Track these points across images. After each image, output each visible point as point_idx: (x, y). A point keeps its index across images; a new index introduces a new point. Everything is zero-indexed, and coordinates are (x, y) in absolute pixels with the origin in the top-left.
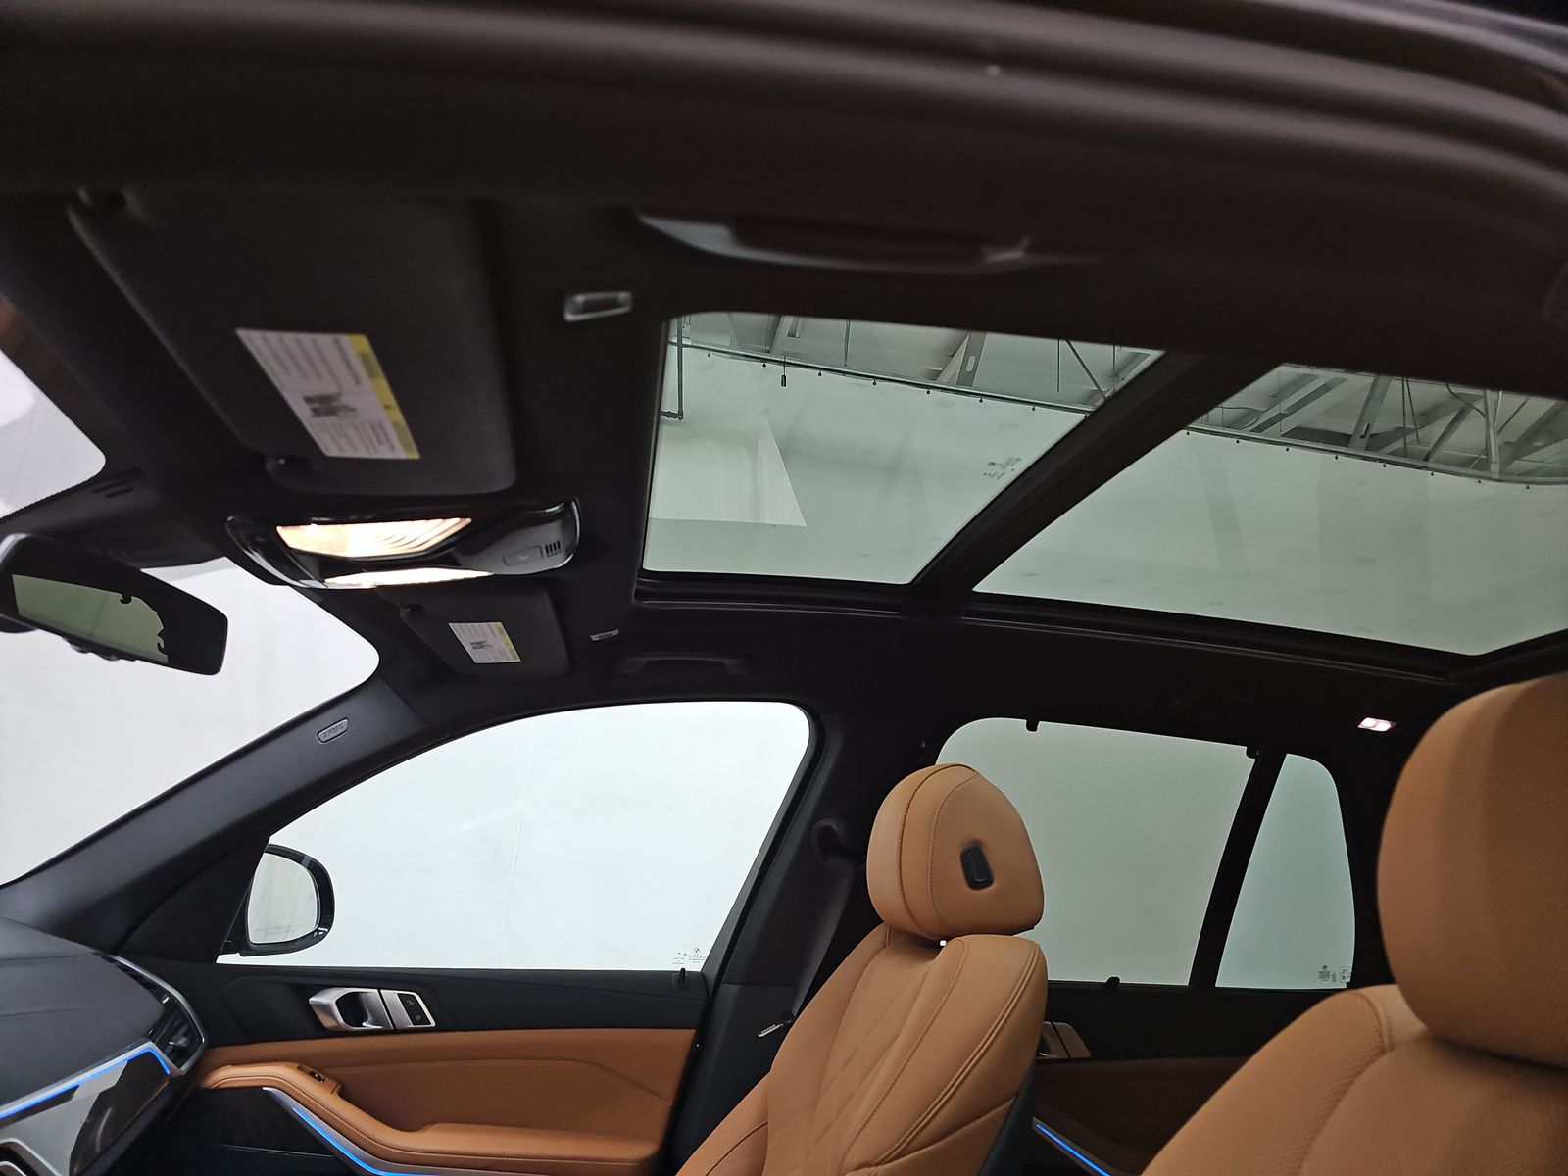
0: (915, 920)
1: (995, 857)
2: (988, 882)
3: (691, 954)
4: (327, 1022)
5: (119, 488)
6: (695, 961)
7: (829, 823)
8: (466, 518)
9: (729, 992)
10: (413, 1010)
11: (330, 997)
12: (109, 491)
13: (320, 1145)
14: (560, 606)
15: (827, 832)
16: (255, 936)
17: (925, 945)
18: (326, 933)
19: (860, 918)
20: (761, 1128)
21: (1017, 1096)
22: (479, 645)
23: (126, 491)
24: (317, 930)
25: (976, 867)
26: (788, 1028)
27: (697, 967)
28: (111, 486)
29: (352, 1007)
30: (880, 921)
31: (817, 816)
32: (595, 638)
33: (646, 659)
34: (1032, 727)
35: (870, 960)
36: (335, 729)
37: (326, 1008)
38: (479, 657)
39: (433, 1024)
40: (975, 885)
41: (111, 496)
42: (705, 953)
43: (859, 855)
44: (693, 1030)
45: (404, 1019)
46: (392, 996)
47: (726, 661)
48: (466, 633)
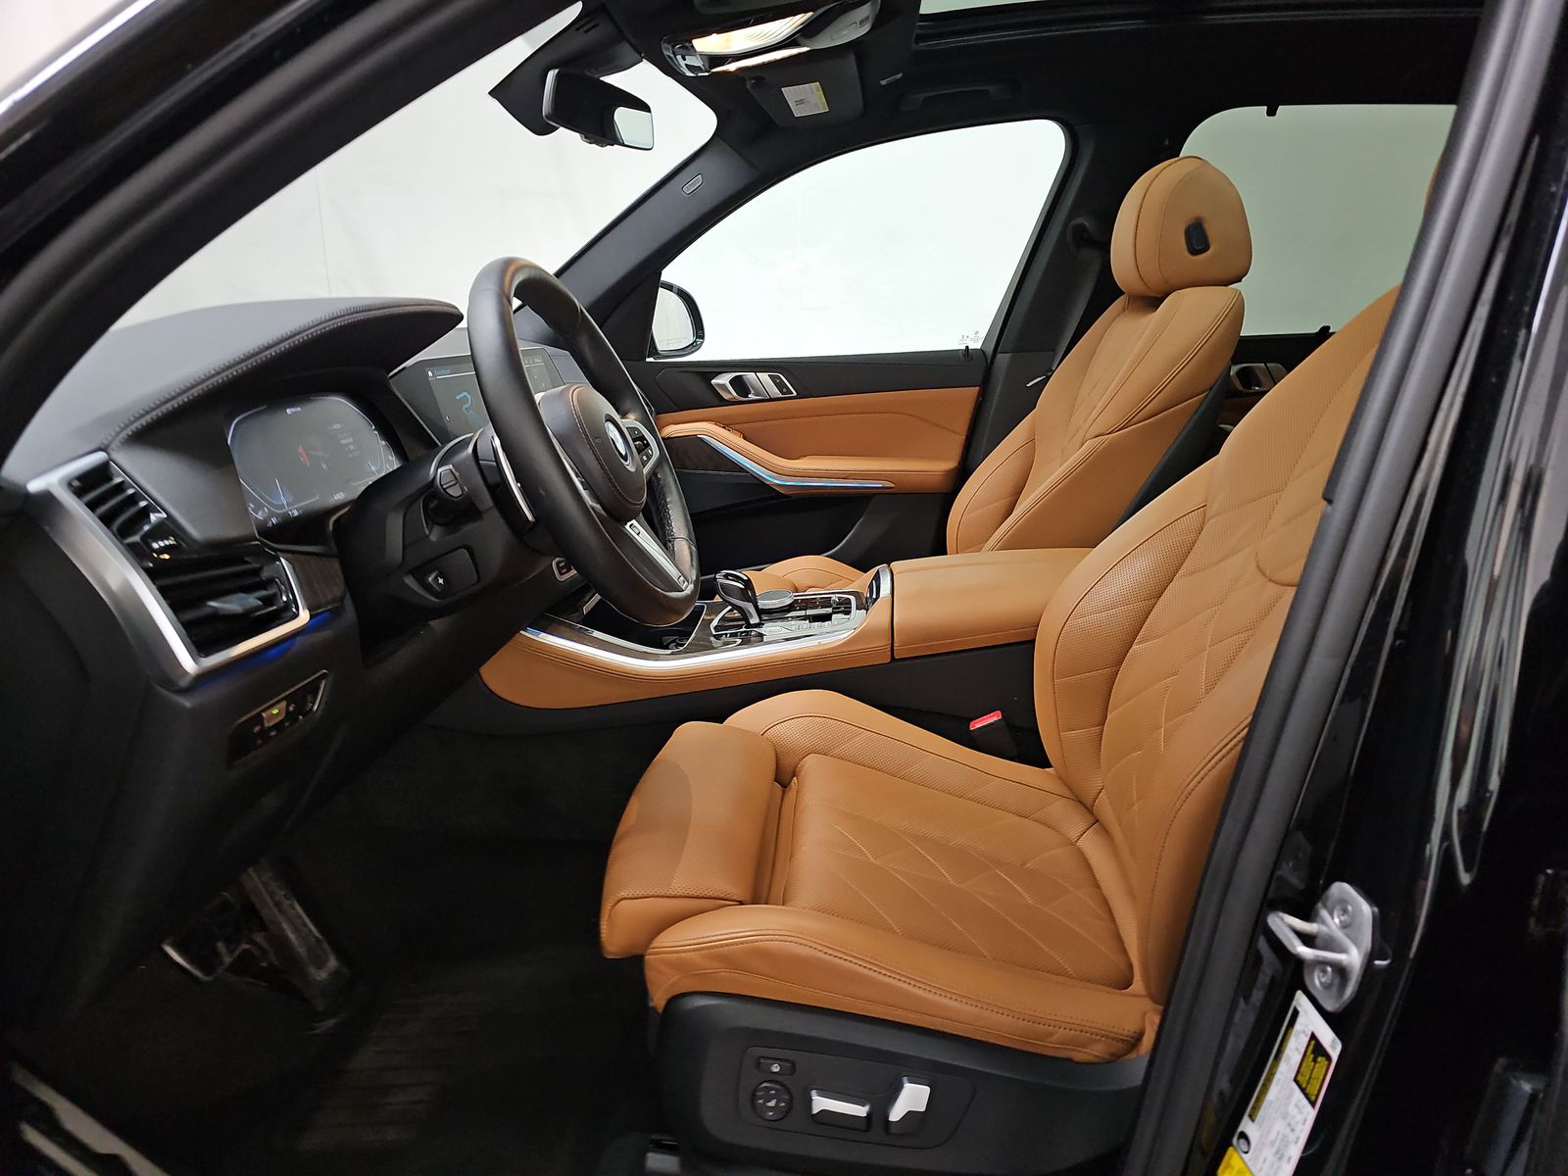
0: (1145, 284)
1: (1212, 231)
2: (1206, 248)
3: (972, 336)
4: (726, 396)
5: (589, 26)
6: (975, 341)
7: (1080, 221)
8: (808, 12)
9: (1003, 359)
10: (780, 386)
11: (724, 379)
12: (586, 28)
13: (741, 469)
14: (861, 62)
15: (1081, 228)
16: (661, 346)
17: (1152, 302)
18: (702, 343)
19: (1106, 292)
20: (1030, 444)
21: (1211, 389)
22: (800, 102)
23: (594, 27)
24: (695, 341)
25: (1197, 239)
26: (1049, 378)
27: (977, 345)
28: (585, 24)
29: (739, 384)
30: (1122, 293)
31: (1071, 216)
32: (883, 83)
33: (922, 96)
34: (1271, 112)
35: (1109, 326)
36: (692, 183)
37: (723, 387)
38: (798, 112)
39: (795, 394)
40: (1194, 251)
41: (586, 32)
42: (983, 334)
43: (1104, 246)
44: (977, 388)
45: (775, 392)
46: (764, 377)
47: (991, 88)
48: (790, 93)
